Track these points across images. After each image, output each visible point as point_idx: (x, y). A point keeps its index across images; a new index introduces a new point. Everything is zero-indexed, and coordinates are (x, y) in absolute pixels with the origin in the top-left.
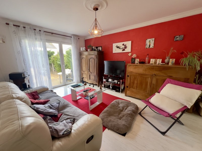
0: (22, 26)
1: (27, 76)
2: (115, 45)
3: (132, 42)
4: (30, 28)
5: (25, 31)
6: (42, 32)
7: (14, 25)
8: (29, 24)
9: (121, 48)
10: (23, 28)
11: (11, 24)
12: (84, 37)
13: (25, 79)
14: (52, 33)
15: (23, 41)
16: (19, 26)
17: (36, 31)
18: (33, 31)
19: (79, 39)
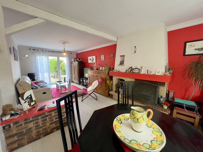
0: (36, 49)
1: (36, 75)
2: (89, 58)
3: (96, 57)
4: (41, 50)
5: (38, 51)
6: (47, 51)
7: (33, 49)
8: (40, 48)
9: (92, 60)
10: (37, 50)
11: (32, 49)
12: (75, 52)
13: (35, 76)
14: (53, 51)
15: (36, 57)
16: (35, 50)
17: (44, 51)
18: (42, 51)
19: (71, 53)
